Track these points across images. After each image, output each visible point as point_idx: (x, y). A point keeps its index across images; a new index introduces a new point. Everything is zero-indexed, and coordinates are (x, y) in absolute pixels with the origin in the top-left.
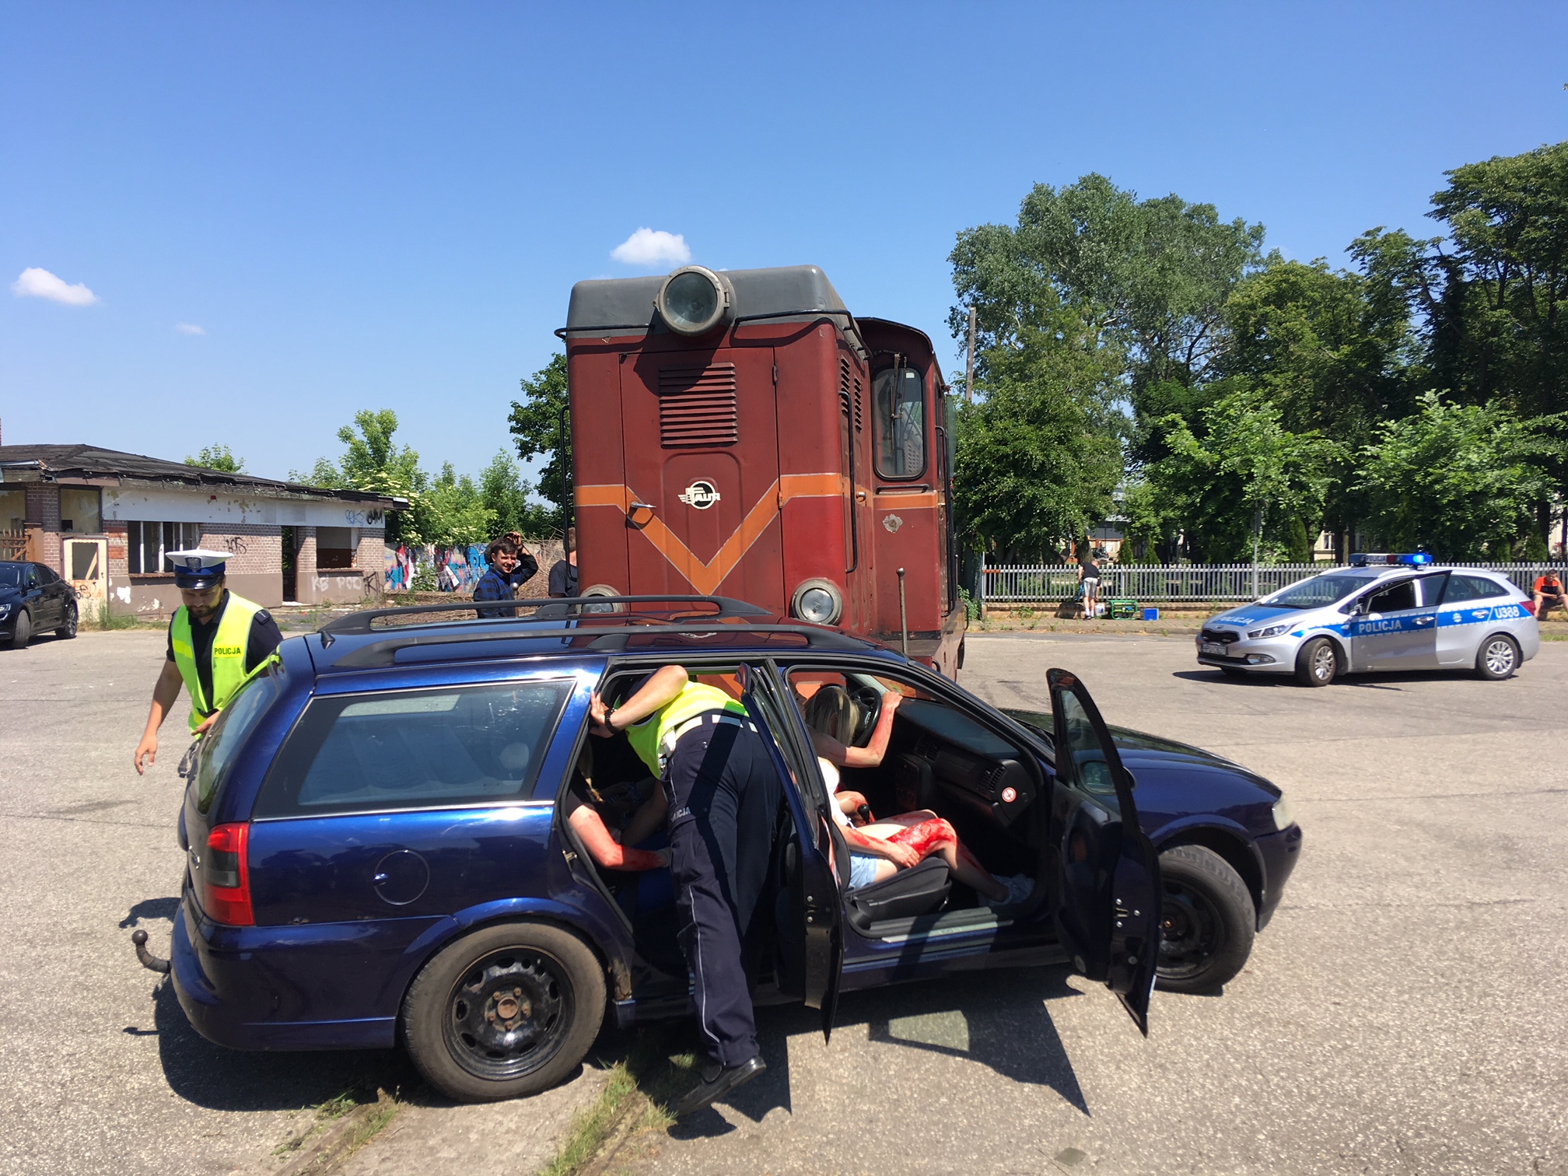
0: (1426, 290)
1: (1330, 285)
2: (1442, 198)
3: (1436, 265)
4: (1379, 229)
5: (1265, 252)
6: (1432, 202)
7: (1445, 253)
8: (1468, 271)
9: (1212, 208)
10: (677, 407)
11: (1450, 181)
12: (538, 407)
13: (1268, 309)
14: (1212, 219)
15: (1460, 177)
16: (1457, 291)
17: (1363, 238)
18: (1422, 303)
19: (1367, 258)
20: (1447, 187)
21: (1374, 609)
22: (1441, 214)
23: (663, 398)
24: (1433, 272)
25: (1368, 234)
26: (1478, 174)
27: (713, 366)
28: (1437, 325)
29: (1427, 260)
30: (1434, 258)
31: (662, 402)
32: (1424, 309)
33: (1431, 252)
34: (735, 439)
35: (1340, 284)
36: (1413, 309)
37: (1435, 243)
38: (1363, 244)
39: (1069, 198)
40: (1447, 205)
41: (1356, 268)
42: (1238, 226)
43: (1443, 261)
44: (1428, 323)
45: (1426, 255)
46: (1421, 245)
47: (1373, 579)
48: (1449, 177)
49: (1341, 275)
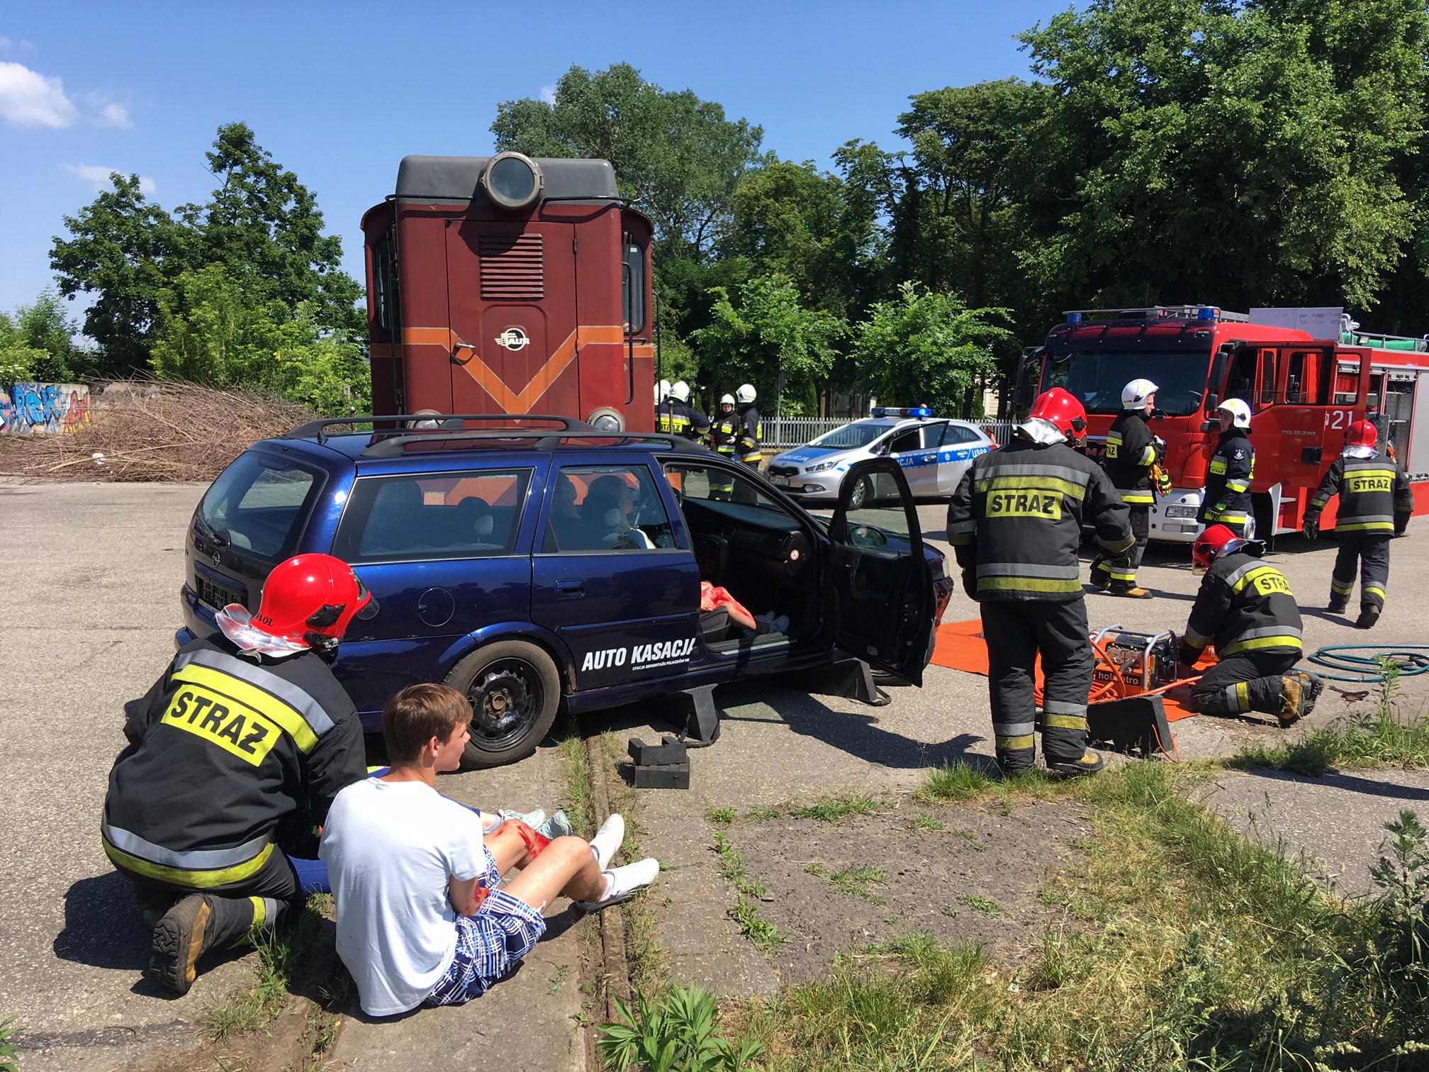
0: (891, 195)
1: (816, 185)
2: (906, 119)
3: (900, 175)
4: (857, 141)
5: (763, 151)
6: (899, 121)
7: (907, 166)
8: (923, 182)
9: (720, 107)
10: (494, 267)
11: (913, 105)
12: (83, 245)
13: (768, 202)
14: (720, 117)
15: (921, 102)
16: (913, 198)
17: (845, 147)
18: (888, 206)
19: (848, 165)
20: (911, 110)
21: (893, 450)
22: (905, 132)
23: (484, 259)
24: (898, 181)
25: (849, 144)
26: (935, 101)
27: (525, 235)
28: (899, 226)
29: (892, 171)
30: (898, 169)
31: (482, 262)
32: (889, 212)
33: (897, 164)
34: (541, 296)
35: (823, 184)
36: (882, 211)
37: (900, 156)
38: (845, 152)
39: (601, 83)
40: (911, 124)
41: (839, 173)
42: (742, 127)
43: (905, 172)
44: (892, 223)
45: (893, 166)
46: (888, 157)
47: (892, 427)
48: (912, 101)
49: (825, 177)
